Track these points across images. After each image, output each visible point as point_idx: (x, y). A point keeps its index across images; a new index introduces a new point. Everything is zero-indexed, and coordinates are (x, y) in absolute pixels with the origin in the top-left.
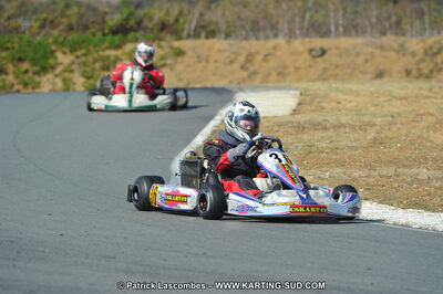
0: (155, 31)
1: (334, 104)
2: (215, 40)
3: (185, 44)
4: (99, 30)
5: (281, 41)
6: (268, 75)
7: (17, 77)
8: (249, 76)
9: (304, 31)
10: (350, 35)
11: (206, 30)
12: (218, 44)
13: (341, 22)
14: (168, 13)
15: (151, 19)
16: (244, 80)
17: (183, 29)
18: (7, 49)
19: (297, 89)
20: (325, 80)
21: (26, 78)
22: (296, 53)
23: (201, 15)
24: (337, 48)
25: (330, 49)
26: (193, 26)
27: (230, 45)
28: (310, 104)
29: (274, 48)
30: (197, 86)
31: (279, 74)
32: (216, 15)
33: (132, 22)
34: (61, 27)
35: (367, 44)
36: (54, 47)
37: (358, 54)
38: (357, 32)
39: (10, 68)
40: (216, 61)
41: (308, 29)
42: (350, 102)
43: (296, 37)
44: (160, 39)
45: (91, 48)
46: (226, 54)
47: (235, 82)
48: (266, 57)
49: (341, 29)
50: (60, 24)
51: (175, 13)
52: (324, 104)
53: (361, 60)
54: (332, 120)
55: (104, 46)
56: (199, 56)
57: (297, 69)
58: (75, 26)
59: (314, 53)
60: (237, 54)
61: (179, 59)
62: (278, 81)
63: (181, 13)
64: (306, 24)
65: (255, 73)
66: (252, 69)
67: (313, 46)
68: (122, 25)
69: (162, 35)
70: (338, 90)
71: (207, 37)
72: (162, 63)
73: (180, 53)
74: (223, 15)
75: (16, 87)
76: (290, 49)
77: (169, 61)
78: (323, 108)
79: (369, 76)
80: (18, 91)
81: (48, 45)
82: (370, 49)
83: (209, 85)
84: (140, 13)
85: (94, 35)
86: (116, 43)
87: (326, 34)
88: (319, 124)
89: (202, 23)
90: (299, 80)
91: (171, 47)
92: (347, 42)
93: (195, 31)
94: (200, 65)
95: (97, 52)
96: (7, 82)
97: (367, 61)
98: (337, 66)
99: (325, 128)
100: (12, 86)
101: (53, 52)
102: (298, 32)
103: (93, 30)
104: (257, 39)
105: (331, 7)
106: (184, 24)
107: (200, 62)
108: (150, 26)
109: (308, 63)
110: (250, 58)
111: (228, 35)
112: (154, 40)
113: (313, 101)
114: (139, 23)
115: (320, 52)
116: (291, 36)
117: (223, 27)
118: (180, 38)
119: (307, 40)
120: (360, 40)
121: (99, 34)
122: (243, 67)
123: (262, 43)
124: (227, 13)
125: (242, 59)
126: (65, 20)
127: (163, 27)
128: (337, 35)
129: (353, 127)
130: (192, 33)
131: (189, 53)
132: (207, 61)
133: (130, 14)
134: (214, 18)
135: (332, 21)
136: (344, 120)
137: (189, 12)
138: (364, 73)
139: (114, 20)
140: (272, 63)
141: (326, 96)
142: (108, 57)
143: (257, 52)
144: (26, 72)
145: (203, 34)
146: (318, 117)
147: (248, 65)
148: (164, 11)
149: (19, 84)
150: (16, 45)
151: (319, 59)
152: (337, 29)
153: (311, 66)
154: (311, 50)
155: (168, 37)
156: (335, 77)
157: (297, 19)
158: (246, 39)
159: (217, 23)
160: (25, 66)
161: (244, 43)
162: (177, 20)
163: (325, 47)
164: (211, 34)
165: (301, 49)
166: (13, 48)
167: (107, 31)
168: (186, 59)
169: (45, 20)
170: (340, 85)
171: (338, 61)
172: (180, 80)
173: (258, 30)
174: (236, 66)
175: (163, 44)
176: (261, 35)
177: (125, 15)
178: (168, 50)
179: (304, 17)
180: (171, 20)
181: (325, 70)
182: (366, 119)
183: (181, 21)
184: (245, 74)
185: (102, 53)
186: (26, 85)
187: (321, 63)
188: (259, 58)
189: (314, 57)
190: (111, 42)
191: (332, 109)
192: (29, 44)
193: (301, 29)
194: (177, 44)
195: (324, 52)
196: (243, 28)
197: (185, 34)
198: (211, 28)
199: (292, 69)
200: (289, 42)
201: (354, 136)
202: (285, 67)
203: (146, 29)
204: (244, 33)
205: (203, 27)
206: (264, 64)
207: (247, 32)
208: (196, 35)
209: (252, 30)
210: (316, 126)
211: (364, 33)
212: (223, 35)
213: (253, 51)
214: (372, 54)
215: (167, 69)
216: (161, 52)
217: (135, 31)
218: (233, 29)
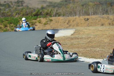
2: (60, 17)
3: (53, 18)
4: (31, 15)
5: (77, 17)
6: (74, 25)
7: (10, 28)
8: (69, 26)
10: (95, 15)
11: (58, 15)
12: (61, 18)
13: (92, 11)
14: (48, 10)
15: (44, 12)
18: (7, 20)
20: (88, 26)
21: (12, 28)
23: (57, 11)
24: (91, 18)
25: (90, 18)
26: (55, 14)
27: (64, 18)
29: (75, 19)
31: (77, 25)
33: (39, 13)
34: (21, 15)
35: (99, 17)
36: (19, 20)
37: (97, 20)
38: (97, 14)
39: (8, 25)
40: (61, 22)
41: (84, 13)
43: (81, 16)
44: (46, 17)
45: (29, 20)
46: (63, 21)
48: (73, 21)
49: (92, 13)
50: (21, 14)
51: (50, 10)
53: (97, 21)
55: (32, 19)
56: (56, 21)
57: (81, 24)
58: (25, 14)
59: (85, 20)
60: (66, 20)
61: (51, 22)
62: (77, 27)
63: (51, 10)
64: (83, 12)
65: (71, 25)
66: (70, 24)
67: (85, 18)
68: (36, 14)
69: (47, 16)
71: (58, 16)
72: (47, 23)
73: (51, 20)
74: (62, 11)
75: (10, 30)
76: (79, 19)
77: (49, 23)
79: (100, 25)
80: (10, 31)
81: (18, 19)
82: (100, 18)
85: (29, 16)
86: (35, 18)
87: (89, 15)
88: (77, 38)
89: (57, 13)
90: (82, 27)
91: (49, 19)
92: (94, 17)
93: (55, 15)
95: (30, 21)
96: (7, 29)
97: (99, 21)
98: (91, 23)
100: (9, 30)
101: (19, 21)
102: (81, 14)
103: (29, 15)
104: (71, 16)
105: (90, 8)
106: (52, 13)
107: (57, 23)
108: (44, 14)
109: (84, 22)
110: (69, 21)
111: (64, 16)
112: (45, 17)
114: (41, 13)
115: (87, 19)
116: (80, 15)
117: (62, 13)
119: (84, 16)
120: (97, 16)
121: (31, 16)
122: (67, 24)
123: (72, 17)
125: (67, 22)
126: (22, 13)
127: (47, 14)
128: (92, 15)
130: (54, 15)
131: (54, 20)
132: (58, 22)
133: (39, 11)
134: (60, 11)
135: (90, 11)
137: (54, 10)
138: (98, 24)
140: (75, 22)
142: (33, 22)
144: (12, 26)
145: (57, 15)
147: (69, 23)
149: (10, 29)
150: (10, 20)
151: (87, 21)
152: (91, 13)
153: (85, 23)
154: (85, 19)
155: (48, 16)
156: (91, 25)
157: (81, 11)
158: (68, 16)
160: (12, 25)
161: (68, 18)
162: (51, 12)
164: (59, 15)
165: (82, 19)
166: (9, 20)
167: (33, 15)
168: (53, 22)
169: (17, 13)
171: (92, 21)
172: (52, 27)
174: (66, 24)
175: (47, 18)
176: (72, 15)
177: (37, 11)
178: (48, 20)
179: (83, 10)
180: (49, 12)
181: (88, 24)
183: (52, 12)
184: (68, 25)
185: (31, 21)
186: (12, 29)
187: (87, 22)
188: (72, 21)
189: (86, 21)
192: (13, 19)
193: (82, 13)
194: (50, 18)
195: (88, 19)
196: (67, 14)
197: (53, 15)
198: (59, 14)
199: (80, 24)
200: (79, 17)
202: (78, 23)
203: (42, 15)
205: (57, 14)
206: (73, 23)
208: (56, 16)
209: (70, 14)
212: (62, 16)
213: (70, 19)
214: (100, 19)
215: (48, 25)
216: (47, 20)
217: (40, 15)
218: (65, 14)
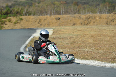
0: (15, 14)
1: (62, 32)
3: (23, 17)
5: (48, 16)
6: (45, 25)
8: (40, 25)
9: (54, 13)
10: (66, 14)
11: (29, 13)
12: (32, 17)
13: (64, 11)
14: (18, 9)
15: (14, 11)
16: (39, 26)
17: (23, 13)
19: (52, 28)
20: (60, 26)
22: (52, 19)
23: (27, 9)
24: (63, 18)
25: (61, 18)
26: (25, 12)
27: (35, 17)
28: (56, 32)
29: (47, 18)
30: (26, 28)
31: (48, 24)
32: (31, 9)
33: (9, 12)
35: (71, 16)
37: (68, 19)
38: (68, 13)
40: (31, 21)
41: (55, 13)
42: (67, 32)
43: (52, 15)
44: (16, 16)
46: (34, 20)
47: (36, 27)
48: (44, 20)
49: (64, 12)
51: (20, 9)
52: (60, 32)
53: (69, 20)
54: (62, 36)
55: (2, 18)
56: (27, 20)
57: (53, 23)
59: (57, 19)
60: (37, 19)
61: (22, 21)
62: (48, 26)
63: (22, 9)
64: (55, 11)
65: (42, 24)
66: (41, 23)
68: (6, 12)
69: (17, 15)
70: (63, 29)
71: (29, 15)
72: (17, 22)
73: (22, 19)
74: (33, 9)
76: (50, 18)
77: (19, 22)
78: (60, 33)
79: (71, 25)
82: (71, 18)
83: (29, 28)
84: (11, 9)
86: (5, 17)
87: (60, 14)
88: (59, 37)
89: (27, 11)
90: (53, 26)
91: (19, 18)
92: (65, 16)
93: (26, 14)
94: (27, 23)
97: (71, 21)
98: (63, 22)
99: (60, 39)
102: (53, 14)
104: (42, 15)
105: (61, 7)
106: (23, 12)
107: (27, 22)
108: (14, 12)
110: (40, 21)
111: (34, 15)
112: (15, 16)
113: (57, 31)
114: (11, 12)
116: (51, 15)
117: (33, 12)
118: (22, 16)
119: (55, 16)
120: (69, 15)
121: (0, 15)
122: (38, 23)
123: (43, 16)
124: (34, 9)
125: (38, 21)
127: (17, 13)
128: (63, 14)
129: (67, 38)
130: (25, 14)
131: (24, 19)
132: (29, 21)
133: (9, 9)
134: (30, 10)
135: (61, 10)
136: (65, 36)
137: (24, 9)
138: (70, 24)
139: (4, 11)
140: (46, 22)
141: (60, 30)
142: (3, 21)
143: (42, 19)
145: (28, 14)
146: (58, 36)
147: (40, 22)
148: (17, 8)
152: (63, 13)
153: (56, 22)
154: (56, 18)
155: (19, 15)
156: (62, 25)
157: (52, 10)
158: (39, 15)
159: (31, 11)
161: (39, 17)
162: (21, 11)
163: (60, 17)
164: (30, 14)
165: (53, 18)
167: (2, 14)
170: (64, 27)
171: (63, 21)
172: (22, 27)
173: (42, 13)
174: (37, 23)
175: (17, 17)
176: (43, 14)
177: (7, 10)
178: (19, 19)
179: (54, 10)
180: (19, 11)
181: (60, 23)
182: (71, 36)
183: (22, 11)
184: (39, 25)
185: (1, 20)
187: (59, 22)
188: (43, 20)
189: (57, 20)
190: (4, 17)
191: (62, 34)
193: (53, 13)
194: (21, 17)
195: (59, 19)
196: (38, 12)
197: (23, 14)
198: (30, 13)
199: (51, 23)
200: (50, 16)
201: (68, 41)
202: (49, 23)
203: (13, 13)
204: (38, 14)
205: (28, 13)
206: (44, 22)
207: (39, 14)
208: (26, 15)
209: (41, 13)
210: (58, 38)
211: (70, 14)
212: (33, 15)
214: (72, 19)
215: (18, 24)
216: (17, 19)
217: (10, 14)
218: (35, 13)
